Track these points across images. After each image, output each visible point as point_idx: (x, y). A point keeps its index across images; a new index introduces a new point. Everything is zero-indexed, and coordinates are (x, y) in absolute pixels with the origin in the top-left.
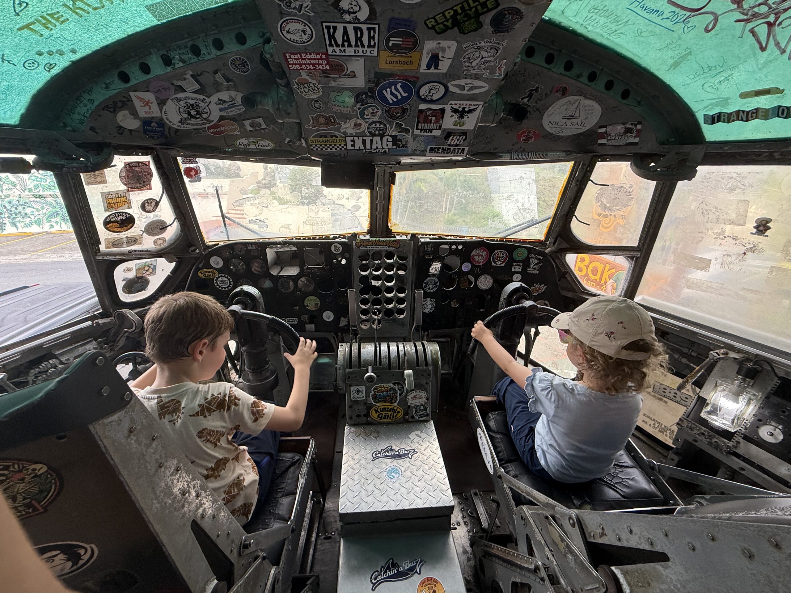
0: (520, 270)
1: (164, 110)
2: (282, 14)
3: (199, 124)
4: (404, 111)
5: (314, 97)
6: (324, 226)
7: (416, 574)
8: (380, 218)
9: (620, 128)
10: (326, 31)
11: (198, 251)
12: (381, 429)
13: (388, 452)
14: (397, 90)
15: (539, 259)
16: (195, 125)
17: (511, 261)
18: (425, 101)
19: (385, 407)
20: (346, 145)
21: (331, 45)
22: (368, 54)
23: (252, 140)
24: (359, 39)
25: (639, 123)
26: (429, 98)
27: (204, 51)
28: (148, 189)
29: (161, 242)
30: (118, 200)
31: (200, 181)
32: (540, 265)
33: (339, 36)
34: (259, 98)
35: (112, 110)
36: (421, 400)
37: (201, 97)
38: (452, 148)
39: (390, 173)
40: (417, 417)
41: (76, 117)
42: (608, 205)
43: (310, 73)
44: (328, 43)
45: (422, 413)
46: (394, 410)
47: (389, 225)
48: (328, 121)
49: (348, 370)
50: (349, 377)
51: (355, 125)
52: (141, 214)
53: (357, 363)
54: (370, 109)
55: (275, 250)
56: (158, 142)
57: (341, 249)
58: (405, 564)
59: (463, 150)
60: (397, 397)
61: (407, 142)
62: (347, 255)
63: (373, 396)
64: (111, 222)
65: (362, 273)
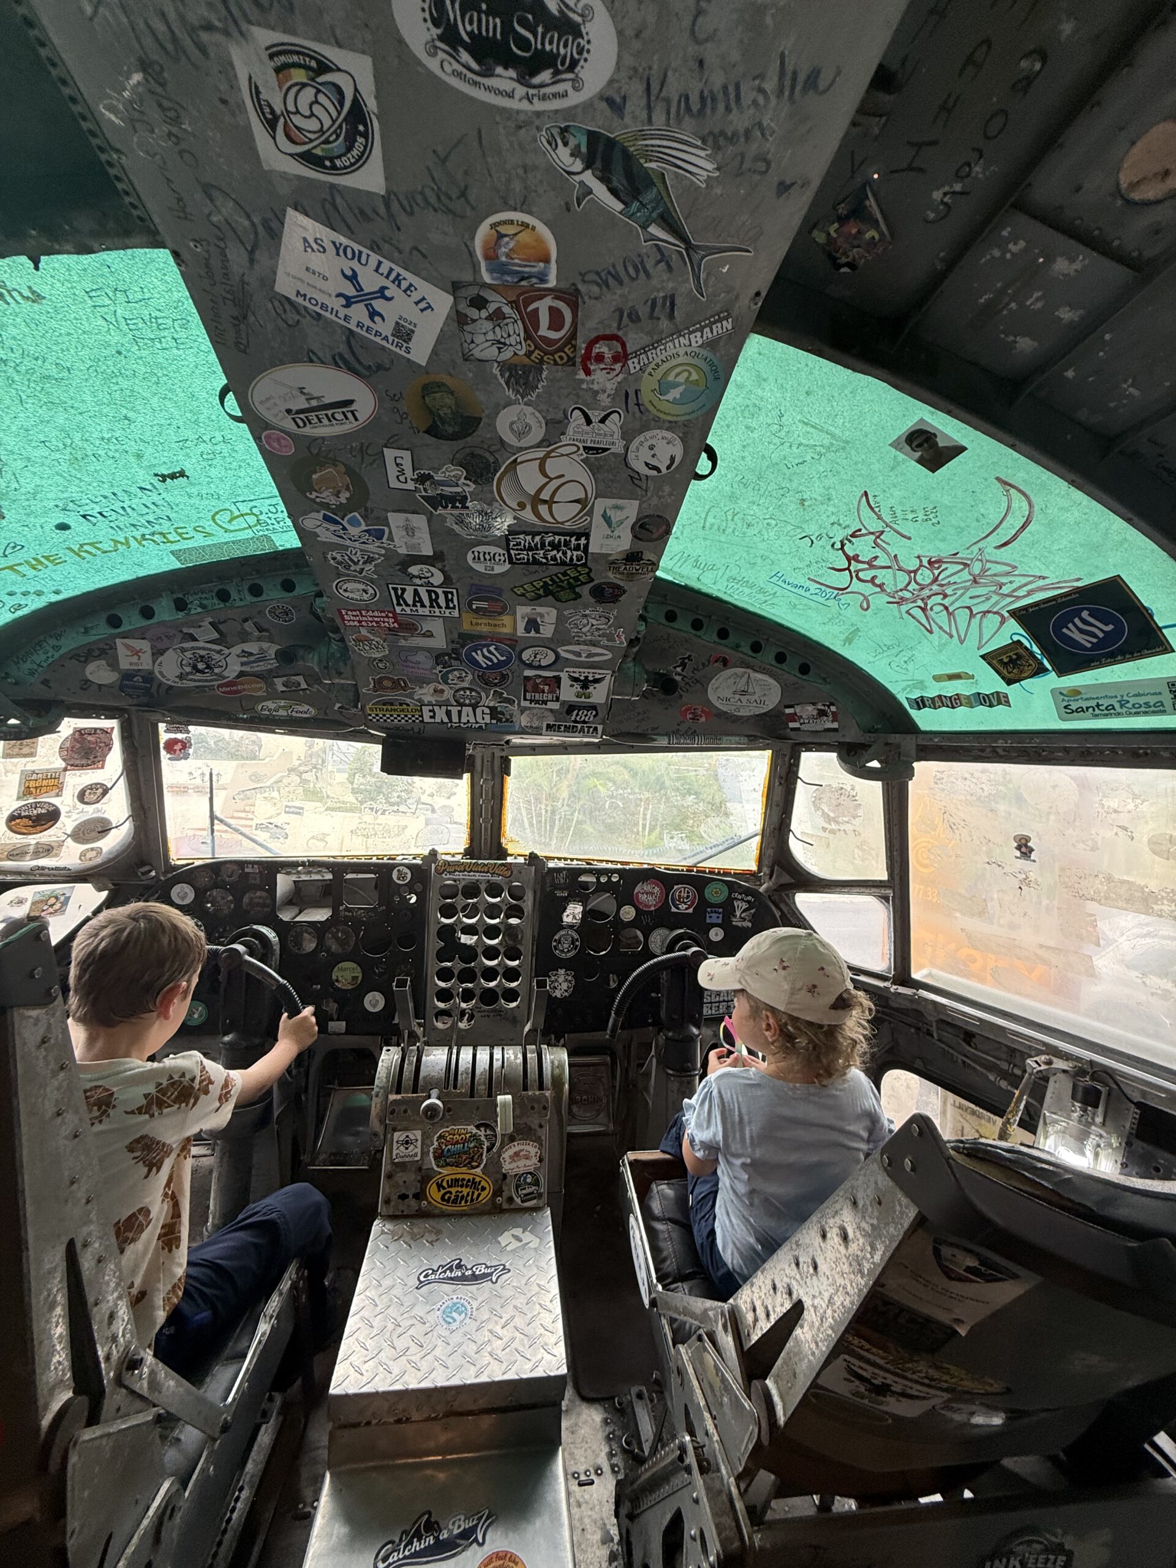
0: (720, 921)
1: (159, 661)
2: (339, 575)
3: (206, 681)
4: (504, 677)
5: (378, 655)
6: (387, 840)
7: (475, 1545)
8: (486, 828)
9: (810, 710)
10: (392, 592)
11: (153, 873)
12: (447, 1225)
13: (451, 1271)
14: (490, 652)
15: (748, 902)
16: (199, 681)
17: (703, 905)
18: (530, 666)
19: (458, 1176)
20: (421, 716)
21: (399, 604)
22: (447, 614)
23: (282, 703)
24: (434, 602)
25: (832, 704)
26: (536, 663)
27: (234, 595)
28: (98, 768)
29: (93, 854)
30: (45, 783)
31: (186, 758)
32: (753, 911)
33: (409, 596)
34: (301, 652)
35: (83, 659)
36: (528, 1163)
37: (218, 648)
38: (579, 726)
39: (502, 757)
40: (518, 1200)
41: (28, 665)
42: (832, 815)
43: (371, 630)
44: (395, 602)
45: (530, 1190)
46: (474, 1184)
47: (503, 841)
48: (396, 685)
49: (393, 1097)
50: (393, 1112)
51: (435, 691)
52: (74, 807)
53: (411, 1083)
54: (456, 673)
55: (294, 878)
56: (135, 701)
57: (409, 876)
58: (454, 1524)
59: (596, 729)
60: (482, 1155)
61: (511, 715)
62: (419, 887)
63: (434, 1153)
64: (20, 817)
65: (443, 920)
